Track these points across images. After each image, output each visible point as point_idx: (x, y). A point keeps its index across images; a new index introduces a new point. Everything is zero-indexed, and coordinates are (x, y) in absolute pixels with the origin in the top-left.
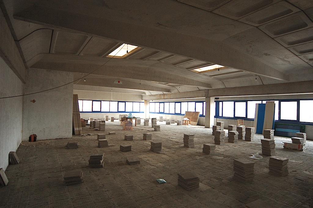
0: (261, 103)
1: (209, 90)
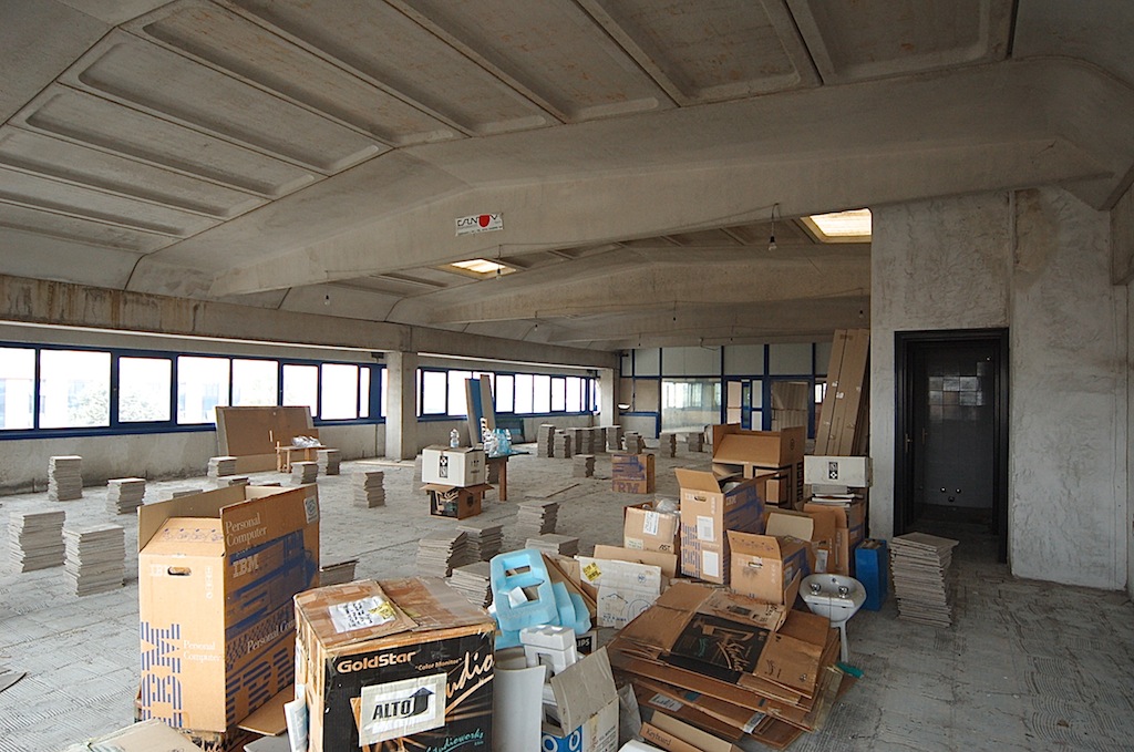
0: (471, 377)
1: (414, 329)
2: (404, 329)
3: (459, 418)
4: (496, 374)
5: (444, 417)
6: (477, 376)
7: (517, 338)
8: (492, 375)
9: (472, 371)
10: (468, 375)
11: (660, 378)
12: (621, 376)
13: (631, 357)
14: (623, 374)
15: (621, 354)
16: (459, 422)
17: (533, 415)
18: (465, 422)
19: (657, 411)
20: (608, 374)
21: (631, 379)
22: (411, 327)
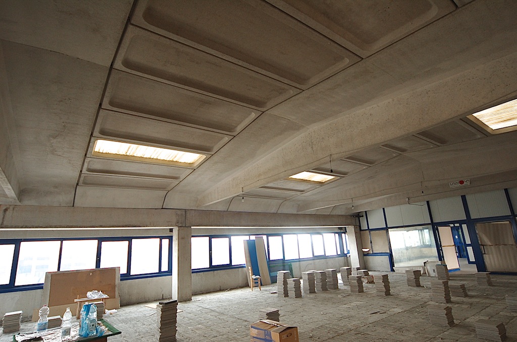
0: (248, 239)
1: (188, 212)
2: (179, 212)
3: (240, 267)
4: (268, 235)
5: (229, 266)
6: (253, 238)
7: (272, 211)
8: (265, 237)
9: (249, 235)
10: (247, 238)
11: (387, 229)
12: (361, 230)
13: (365, 217)
14: (362, 229)
15: (358, 216)
16: (240, 269)
17: (299, 260)
18: (244, 269)
19: (388, 252)
20: (351, 229)
21: (368, 231)
22: (186, 210)
